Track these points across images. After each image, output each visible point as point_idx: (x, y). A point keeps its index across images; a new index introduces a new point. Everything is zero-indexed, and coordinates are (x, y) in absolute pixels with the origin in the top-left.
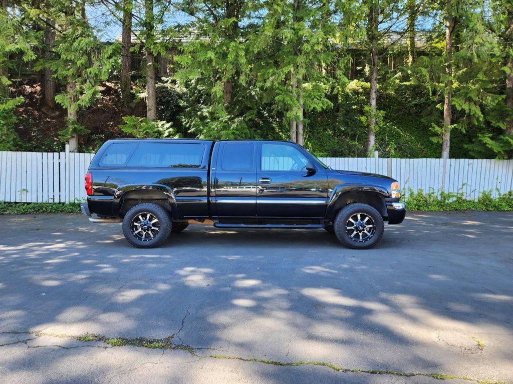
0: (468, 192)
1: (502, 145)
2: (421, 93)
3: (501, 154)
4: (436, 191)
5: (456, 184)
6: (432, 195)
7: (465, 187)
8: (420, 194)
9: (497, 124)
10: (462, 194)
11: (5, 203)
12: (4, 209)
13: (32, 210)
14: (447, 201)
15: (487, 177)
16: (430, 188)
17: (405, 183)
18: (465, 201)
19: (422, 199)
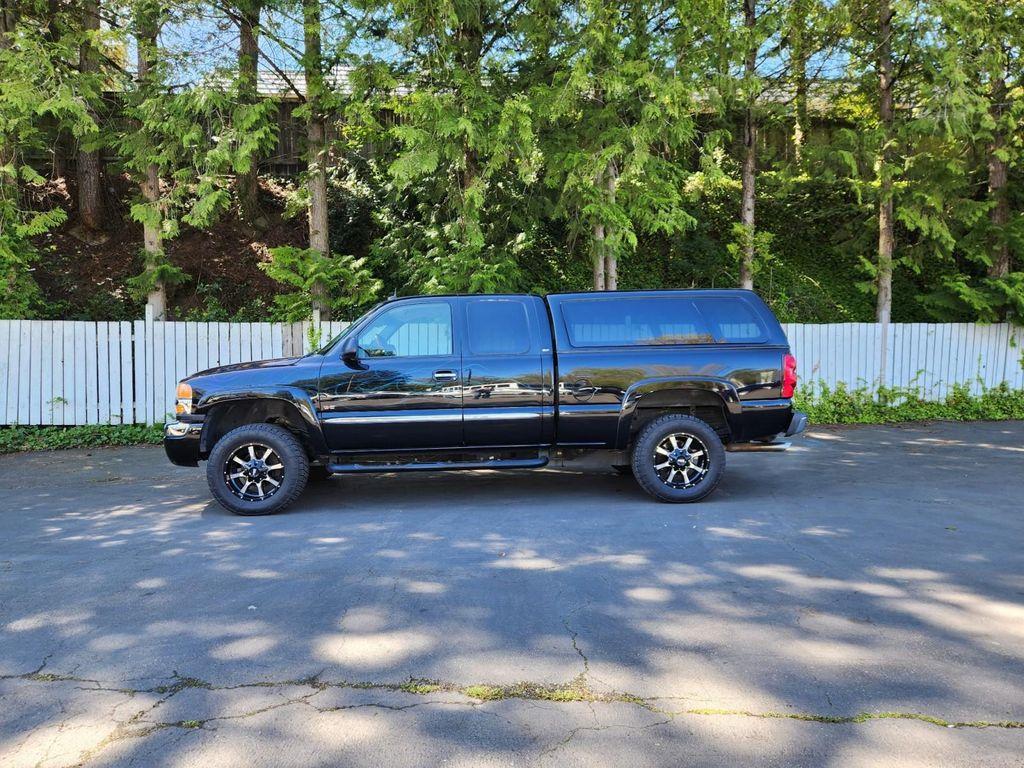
0: (928, 387)
1: (987, 295)
2: (825, 198)
3: (988, 314)
4: (869, 385)
5: (905, 371)
6: (862, 393)
7: (921, 376)
8: (840, 392)
9: (978, 257)
10: (917, 391)
11: (18, 427)
12: (19, 441)
13: (80, 441)
14: (889, 405)
15: (961, 355)
16: (858, 379)
17: (813, 372)
18: (922, 403)
19: (845, 402)
